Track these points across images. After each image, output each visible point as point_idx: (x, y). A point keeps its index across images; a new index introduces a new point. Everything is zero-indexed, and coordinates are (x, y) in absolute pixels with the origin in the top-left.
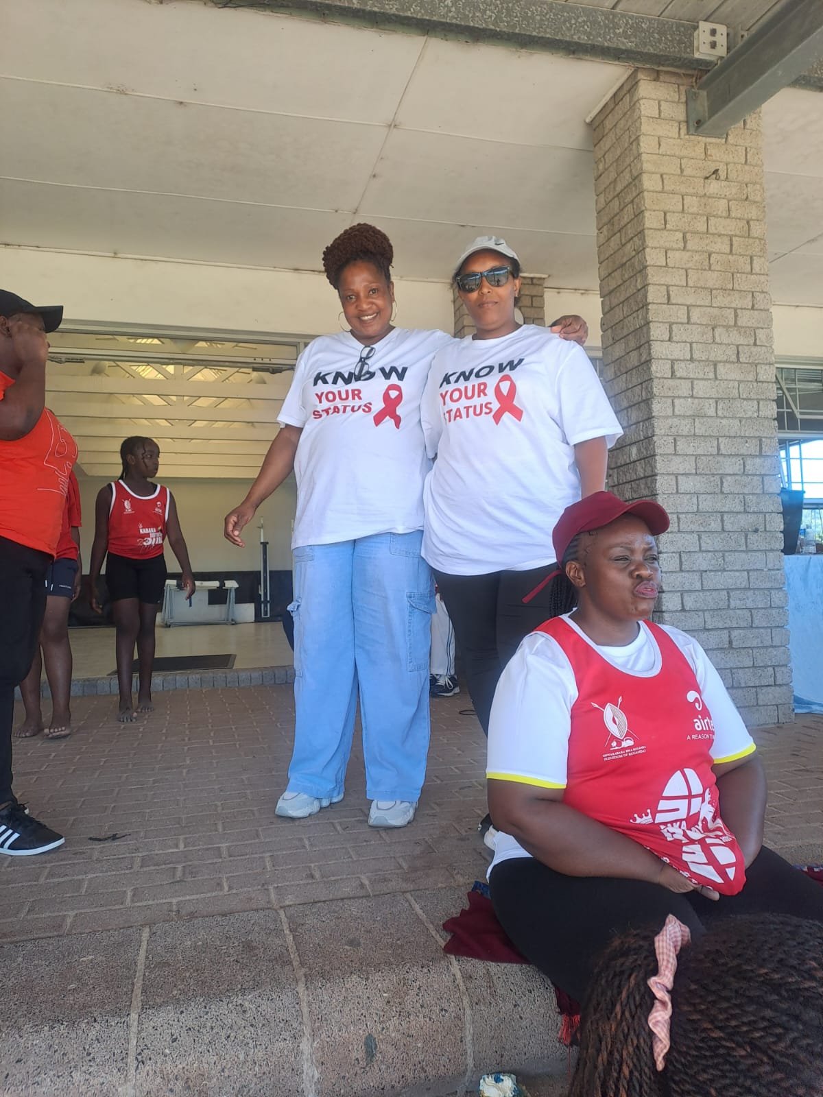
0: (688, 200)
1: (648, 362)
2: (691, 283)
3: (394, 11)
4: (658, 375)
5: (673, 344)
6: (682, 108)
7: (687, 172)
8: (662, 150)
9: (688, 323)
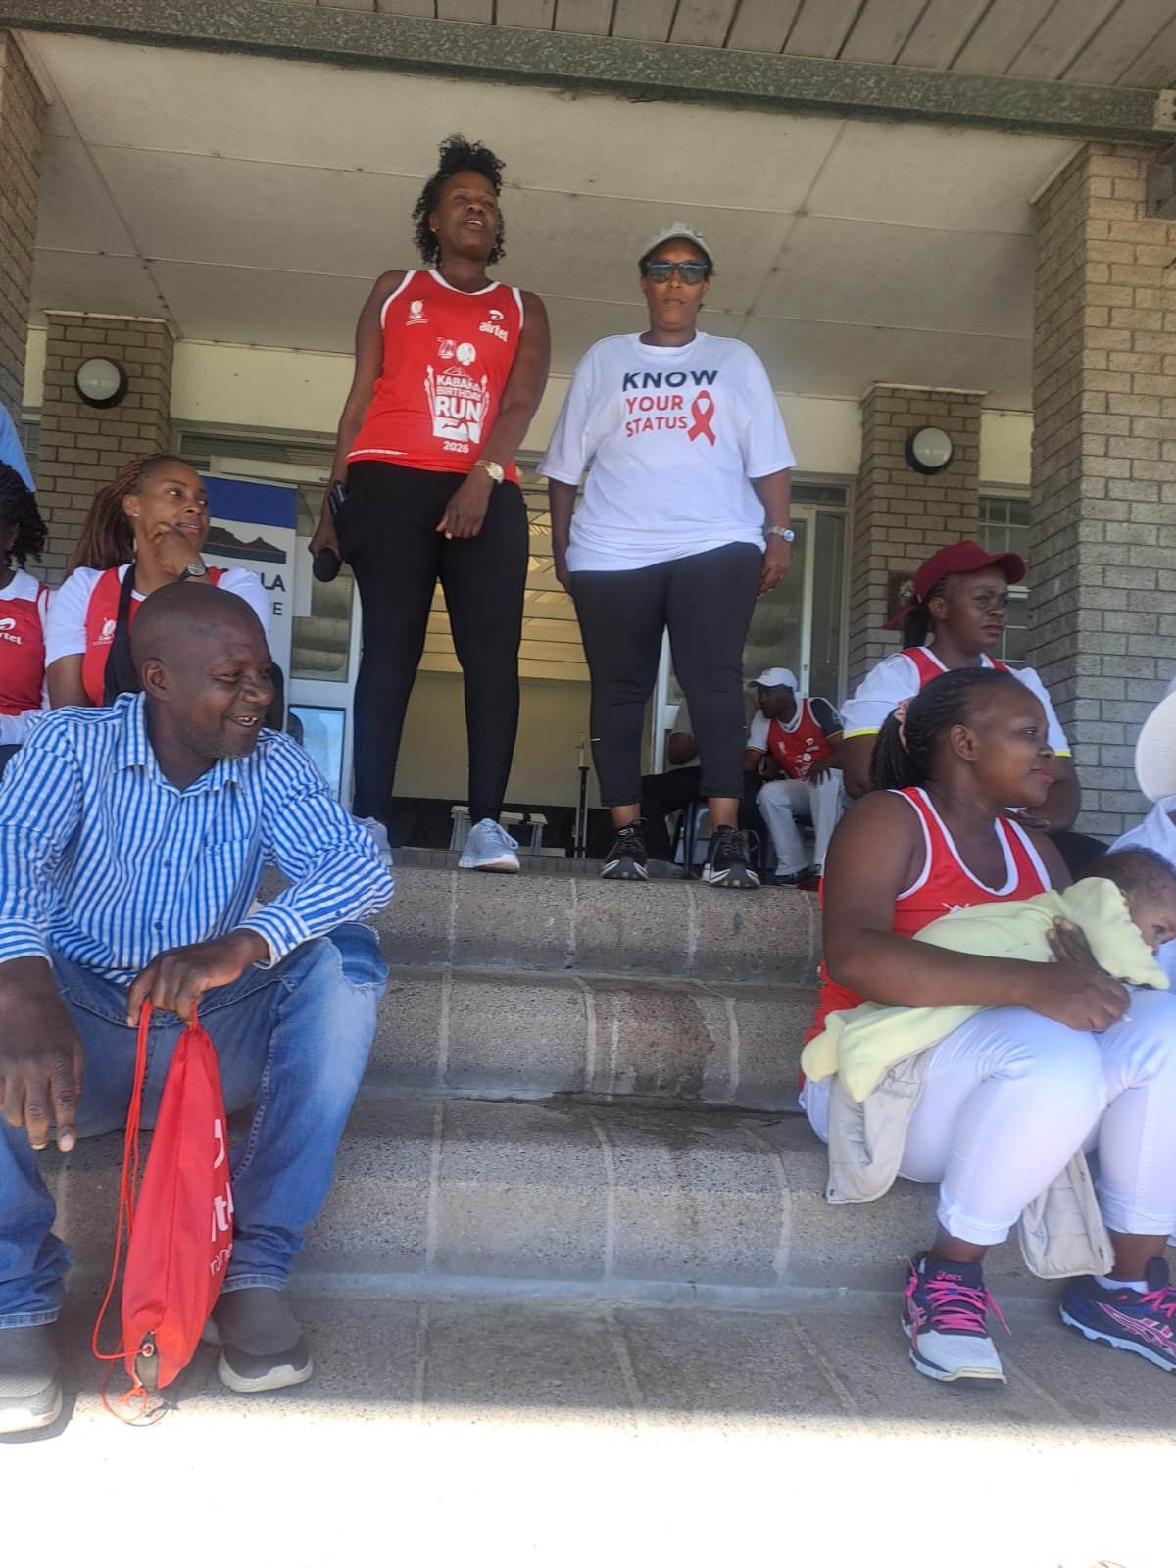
0: (1140, 293)
1: (1077, 481)
2: (1137, 390)
3: (811, 97)
4: (1089, 495)
5: (1110, 460)
6: (1142, 185)
7: (1142, 260)
8: (1112, 236)
9: (1130, 436)
